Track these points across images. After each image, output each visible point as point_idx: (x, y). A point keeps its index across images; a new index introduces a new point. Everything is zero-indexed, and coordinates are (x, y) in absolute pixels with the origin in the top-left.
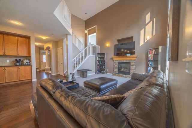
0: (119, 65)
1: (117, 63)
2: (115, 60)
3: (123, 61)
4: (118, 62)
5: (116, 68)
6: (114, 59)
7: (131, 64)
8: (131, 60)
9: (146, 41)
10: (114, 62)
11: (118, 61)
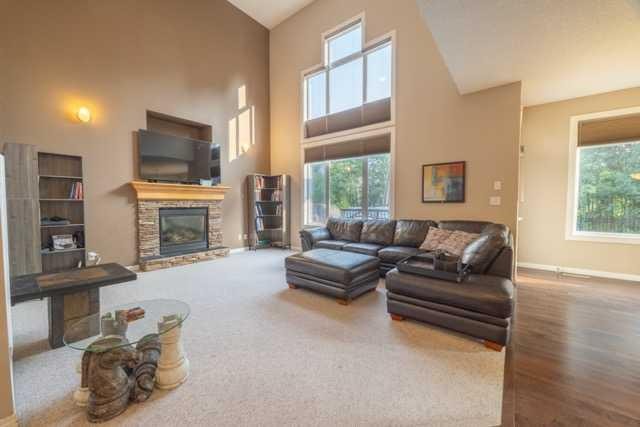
0: (163, 220)
1: (156, 213)
2: (147, 200)
3: (181, 205)
4: (160, 209)
5: (152, 233)
6: (141, 195)
7: (211, 213)
8: (210, 201)
9: (241, 153)
10: (137, 206)
11: (160, 205)
